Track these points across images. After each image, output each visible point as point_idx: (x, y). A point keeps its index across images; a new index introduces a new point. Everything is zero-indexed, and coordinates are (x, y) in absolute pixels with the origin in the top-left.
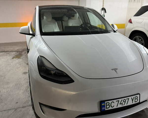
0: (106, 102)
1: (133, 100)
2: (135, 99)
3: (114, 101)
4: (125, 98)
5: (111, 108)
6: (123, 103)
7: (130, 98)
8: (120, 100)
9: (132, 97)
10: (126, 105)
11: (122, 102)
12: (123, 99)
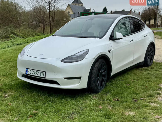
0: (28, 69)
1: (41, 74)
2: (42, 74)
3: (32, 70)
4: (37, 71)
5: (29, 74)
6: (36, 74)
7: (39, 72)
8: (34, 71)
9: (40, 72)
10: (36, 75)
11: (35, 72)
12: (36, 71)
